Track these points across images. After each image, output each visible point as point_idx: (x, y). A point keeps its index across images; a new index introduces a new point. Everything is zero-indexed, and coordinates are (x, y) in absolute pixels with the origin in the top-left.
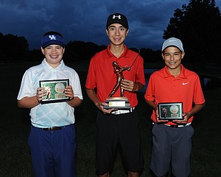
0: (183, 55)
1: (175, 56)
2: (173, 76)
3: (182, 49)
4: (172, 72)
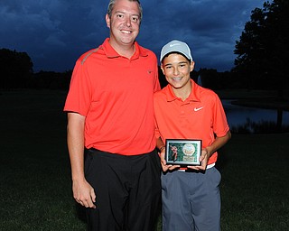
0: (192, 66)
1: (180, 68)
2: (180, 99)
3: (190, 57)
4: (178, 94)
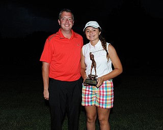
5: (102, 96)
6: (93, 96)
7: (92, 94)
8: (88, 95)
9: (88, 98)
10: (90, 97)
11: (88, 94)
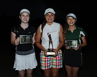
5: (58, 60)
6: (50, 62)
7: (50, 60)
8: (48, 62)
9: (48, 64)
10: (49, 62)
11: (48, 60)
